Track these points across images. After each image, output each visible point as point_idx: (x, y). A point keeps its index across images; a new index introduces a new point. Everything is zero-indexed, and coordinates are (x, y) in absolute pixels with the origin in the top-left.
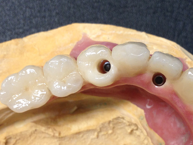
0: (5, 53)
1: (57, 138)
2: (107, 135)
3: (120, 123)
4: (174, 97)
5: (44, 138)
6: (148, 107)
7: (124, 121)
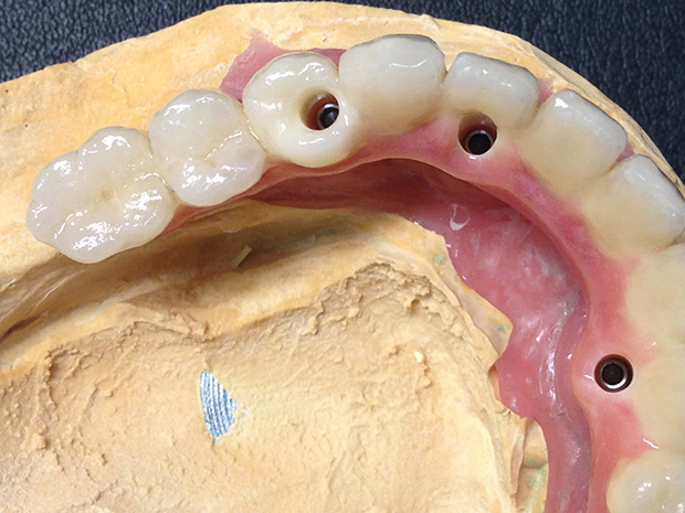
0: (29, 107)
1: (199, 341)
2: (344, 323)
3: (379, 281)
4: (524, 179)
5: (162, 346)
6: (456, 227)
7: (392, 275)
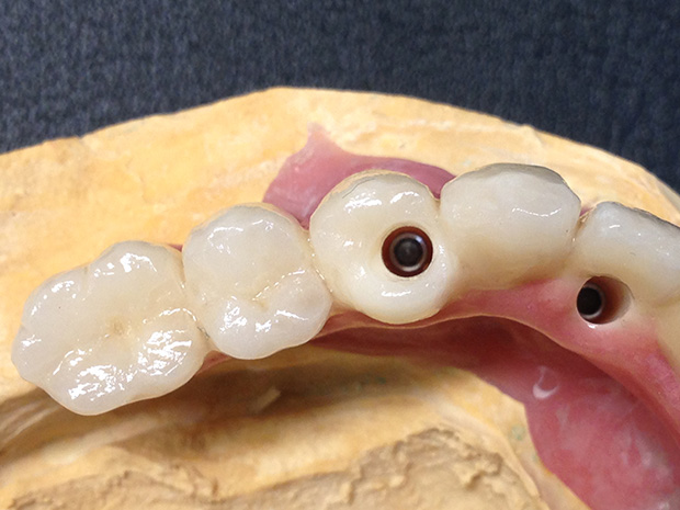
0: (20, 191)
1: (203, 502)
2: (384, 493)
3: (434, 449)
4: (654, 362)
6: (540, 394)
7: (452, 444)
